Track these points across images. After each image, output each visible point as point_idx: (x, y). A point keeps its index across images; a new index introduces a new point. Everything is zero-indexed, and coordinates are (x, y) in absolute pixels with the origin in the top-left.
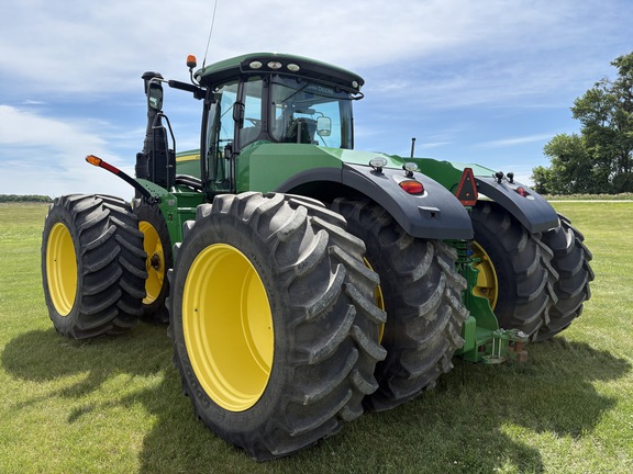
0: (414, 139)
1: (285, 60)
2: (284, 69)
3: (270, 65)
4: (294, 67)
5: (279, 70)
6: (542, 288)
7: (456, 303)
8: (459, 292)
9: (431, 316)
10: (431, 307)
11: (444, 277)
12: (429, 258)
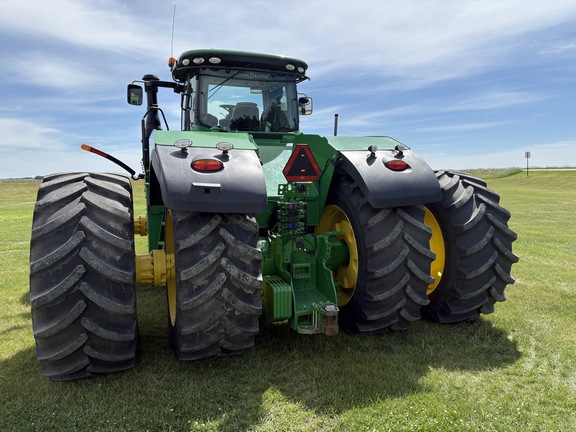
0: (336, 115)
1: (206, 55)
2: (207, 62)
3: (196, 61)
4: (215, 60)
5: (202, 64)
6: (397, 265)
7: (234, 271)
8: (248, 262)
9: (200, 282)
10: (195, 273)
11: (221, 247)
12: (207, 229)
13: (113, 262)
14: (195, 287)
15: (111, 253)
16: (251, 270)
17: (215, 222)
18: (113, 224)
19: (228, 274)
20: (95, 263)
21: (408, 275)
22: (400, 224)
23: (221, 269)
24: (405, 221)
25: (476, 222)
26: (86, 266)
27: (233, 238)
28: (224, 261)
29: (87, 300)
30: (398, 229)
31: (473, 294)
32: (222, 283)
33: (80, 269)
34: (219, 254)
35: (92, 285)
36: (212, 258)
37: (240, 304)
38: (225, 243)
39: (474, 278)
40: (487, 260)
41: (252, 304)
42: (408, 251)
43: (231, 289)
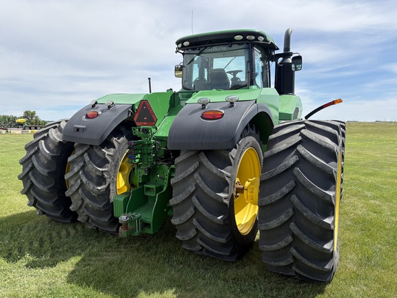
0: (149, 79)
4: (186, 43)
5: (181, 47)
6: (183, 198)
7: (84, 180)
8: (94, 176)
9: (72, 182)
11: (81, 164)
12: (80, 152)
13: (43, 165)
15: (44, 160)
16: (95, 181)
17: (85, 149)
19: (81, 181)
20: (36, 163)
21: (192, 209)
22: (196, 165)
23: (79, 177)
26: (33, 164)
27: (89, 159)
28: (81, 173)
29: (31, 181)
30: (191, 169)
32: (78, 185)
33: (30, 166)
34: (79, 168)
36: (76, 169)
37: (87, 201)
38: (85, 162)
40: (279, 216)
41: (97, 202)
42: (194, 188)
43: (83, 190)
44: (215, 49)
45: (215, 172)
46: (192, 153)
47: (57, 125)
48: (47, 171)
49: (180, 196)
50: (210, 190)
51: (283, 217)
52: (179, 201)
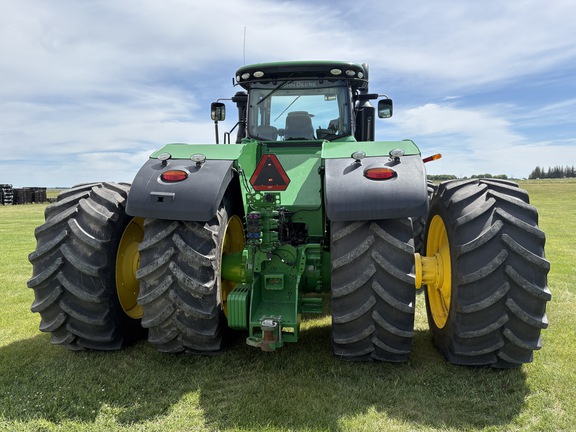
6: (358, 286)
7: (180, 275)
8: (197, 268)
9: (152, 281)
10: (146, 273)
11: (171, 251)
12: (163, 234)
13: (85, 258)
14: (148, 286)
15: (85, 250)
16: (199, 275)
17: (171, 228)
18: (92, 226)
19: (174, 277)
20: (70, 257)
21: (372, 299)
22: (370, 240)
23: (169, 272)
24: (377, 238)
25: (481, 243)
26: (64, 259)
27: (183, 243)
28: (171, 265)
29: (62, 287)
30: (365, 246)
31: (475, 333)
32: (168, 285)
33: (59, 261)
34: (168, 258)
35: (66, 275)
36: (161, 261)
37: (186, 307)
38: (176, 248)
39: (472, 313)
40: (493, 292)
41: (201, 308)
42: (374, 271)
43: (176, 292)
44: (299, 84)
45: (400, 247)
46: (360, 225)
47: (88, 193)
48: (96, 268)
49: (354, 283)
50: (398, 271)
51: (498, 293)
52: (351, 290)
